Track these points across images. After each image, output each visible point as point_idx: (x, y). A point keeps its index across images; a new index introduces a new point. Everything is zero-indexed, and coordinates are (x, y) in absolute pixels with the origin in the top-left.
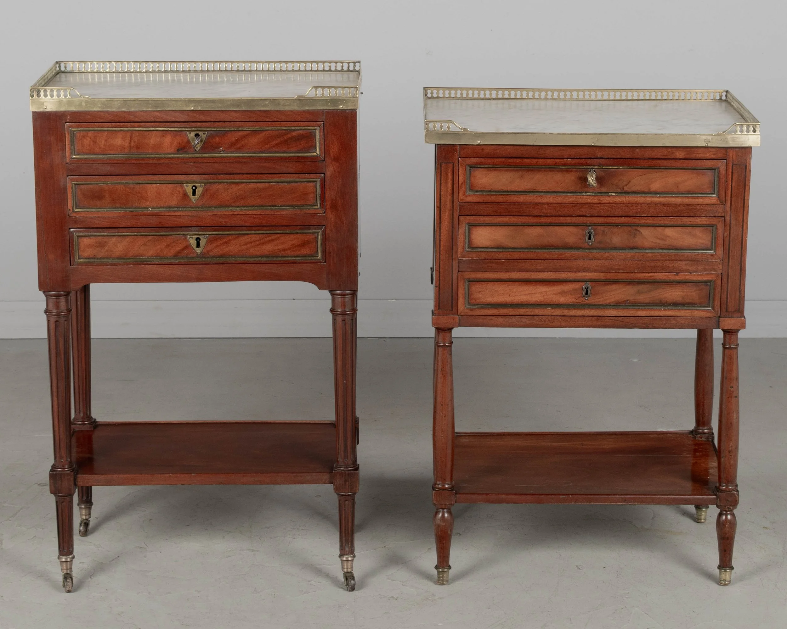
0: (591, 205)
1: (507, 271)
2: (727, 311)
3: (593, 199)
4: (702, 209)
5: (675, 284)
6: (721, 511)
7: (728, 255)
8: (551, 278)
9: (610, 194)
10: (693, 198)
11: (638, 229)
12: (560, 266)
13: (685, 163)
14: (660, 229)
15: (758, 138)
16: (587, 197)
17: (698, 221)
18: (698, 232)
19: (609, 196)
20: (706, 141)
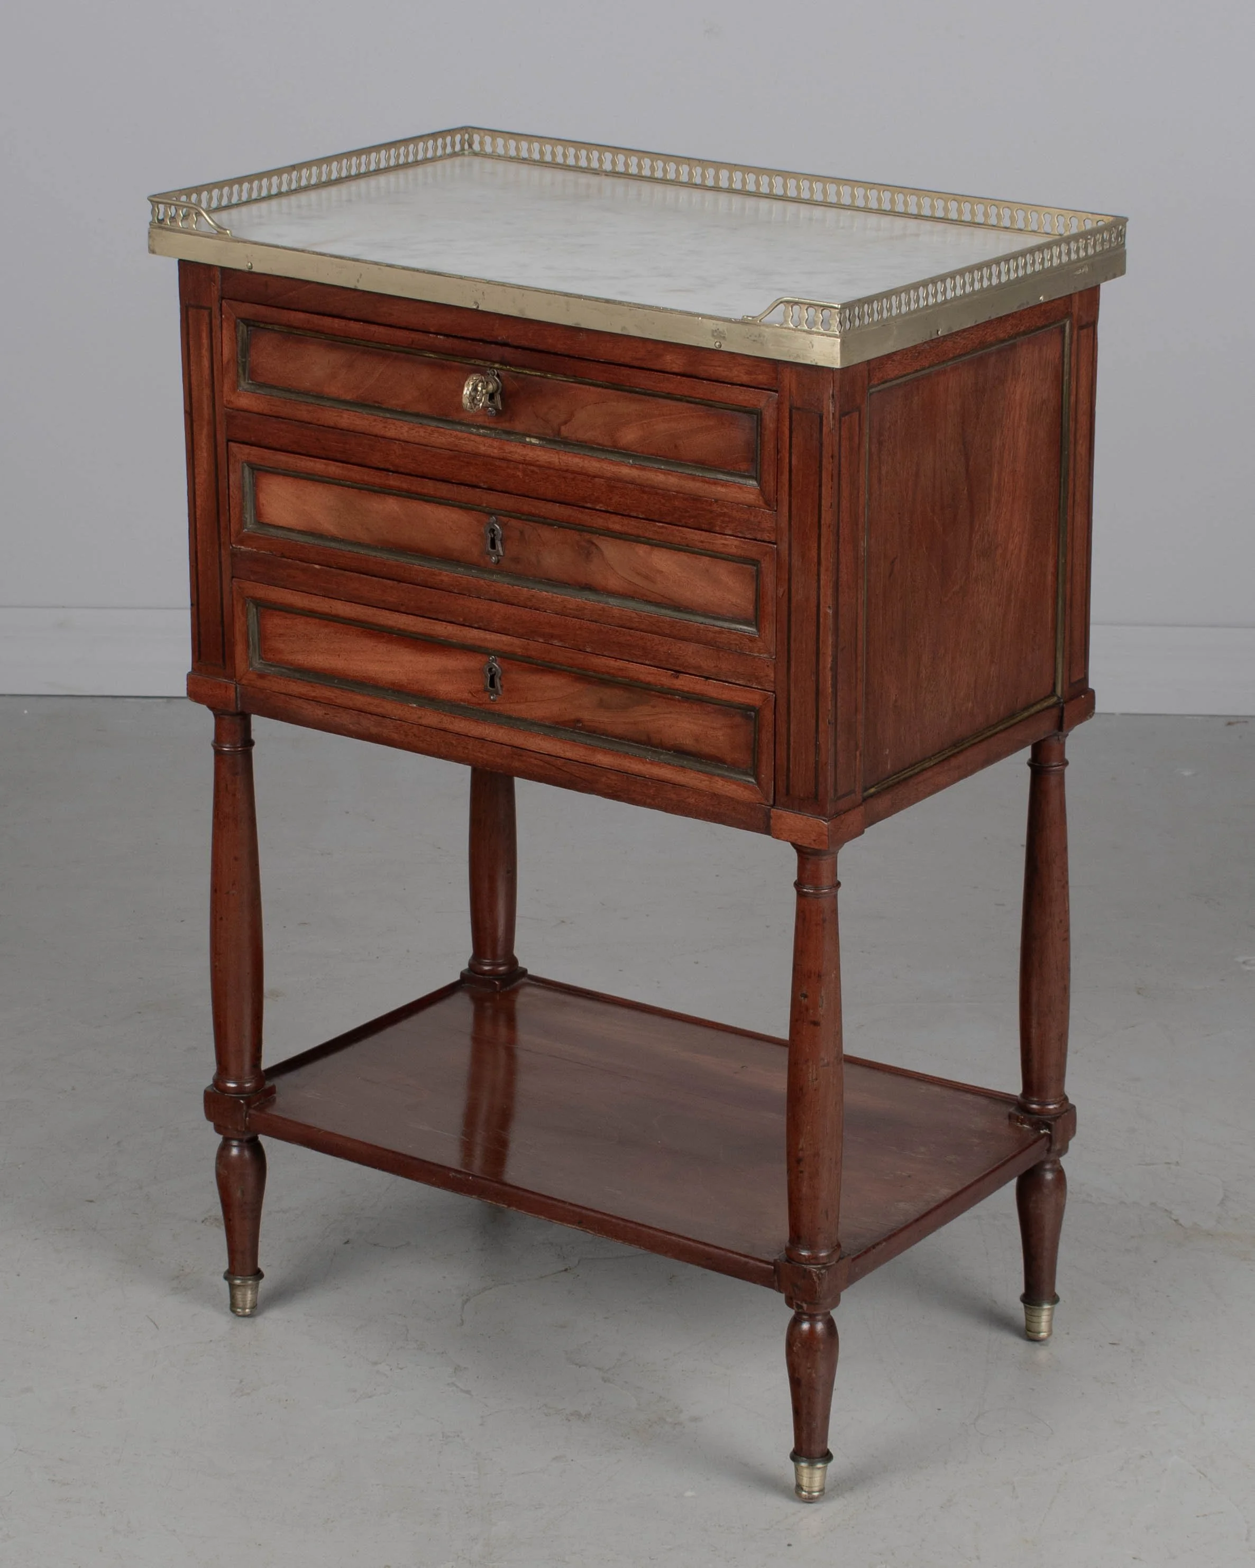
0: (487, 462)
1: (328, 595)
2: (788, 793)
3: (491, 446)
4: (724, 514)
5: (679, 701)
6: (797, 1314)
7: (786, 647)
8: (414, 629)
9: (528, 439)
10: (705, 481)
11: (595, 541)
12: (431, 602)
13: (684, 387)
14: (642, 550)
15: (833, 345)
16: (478, 439)
17: (721, 542)
18: (722, 571)
19: (525, 445)
20: (716, 334)
